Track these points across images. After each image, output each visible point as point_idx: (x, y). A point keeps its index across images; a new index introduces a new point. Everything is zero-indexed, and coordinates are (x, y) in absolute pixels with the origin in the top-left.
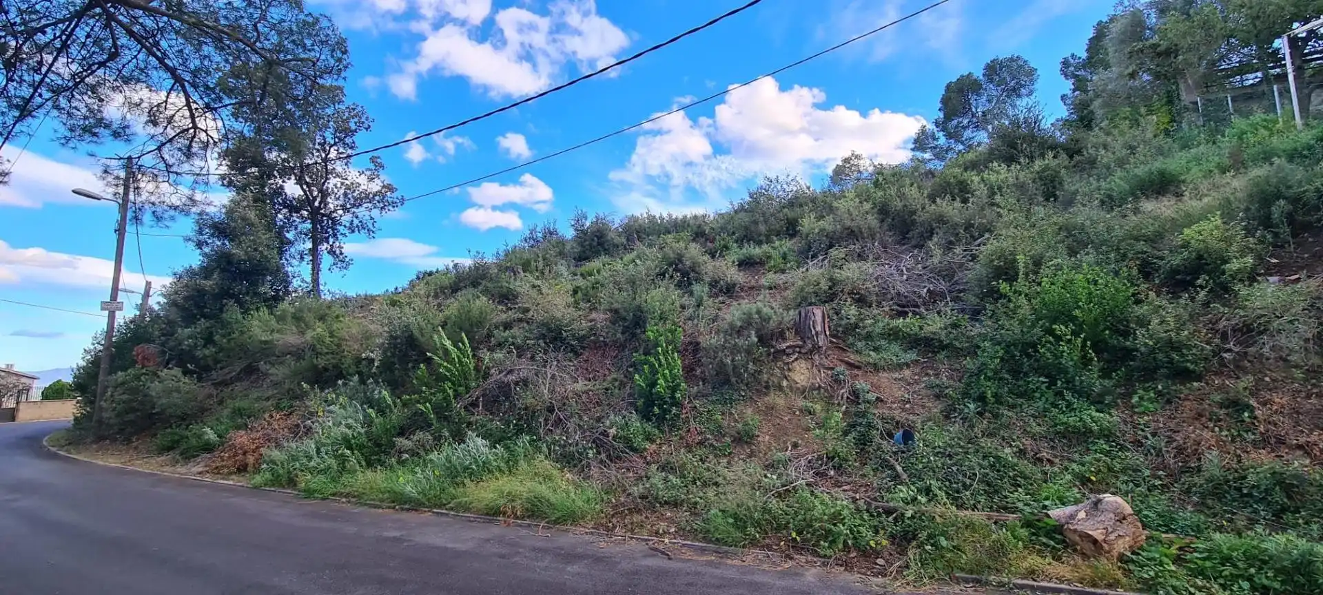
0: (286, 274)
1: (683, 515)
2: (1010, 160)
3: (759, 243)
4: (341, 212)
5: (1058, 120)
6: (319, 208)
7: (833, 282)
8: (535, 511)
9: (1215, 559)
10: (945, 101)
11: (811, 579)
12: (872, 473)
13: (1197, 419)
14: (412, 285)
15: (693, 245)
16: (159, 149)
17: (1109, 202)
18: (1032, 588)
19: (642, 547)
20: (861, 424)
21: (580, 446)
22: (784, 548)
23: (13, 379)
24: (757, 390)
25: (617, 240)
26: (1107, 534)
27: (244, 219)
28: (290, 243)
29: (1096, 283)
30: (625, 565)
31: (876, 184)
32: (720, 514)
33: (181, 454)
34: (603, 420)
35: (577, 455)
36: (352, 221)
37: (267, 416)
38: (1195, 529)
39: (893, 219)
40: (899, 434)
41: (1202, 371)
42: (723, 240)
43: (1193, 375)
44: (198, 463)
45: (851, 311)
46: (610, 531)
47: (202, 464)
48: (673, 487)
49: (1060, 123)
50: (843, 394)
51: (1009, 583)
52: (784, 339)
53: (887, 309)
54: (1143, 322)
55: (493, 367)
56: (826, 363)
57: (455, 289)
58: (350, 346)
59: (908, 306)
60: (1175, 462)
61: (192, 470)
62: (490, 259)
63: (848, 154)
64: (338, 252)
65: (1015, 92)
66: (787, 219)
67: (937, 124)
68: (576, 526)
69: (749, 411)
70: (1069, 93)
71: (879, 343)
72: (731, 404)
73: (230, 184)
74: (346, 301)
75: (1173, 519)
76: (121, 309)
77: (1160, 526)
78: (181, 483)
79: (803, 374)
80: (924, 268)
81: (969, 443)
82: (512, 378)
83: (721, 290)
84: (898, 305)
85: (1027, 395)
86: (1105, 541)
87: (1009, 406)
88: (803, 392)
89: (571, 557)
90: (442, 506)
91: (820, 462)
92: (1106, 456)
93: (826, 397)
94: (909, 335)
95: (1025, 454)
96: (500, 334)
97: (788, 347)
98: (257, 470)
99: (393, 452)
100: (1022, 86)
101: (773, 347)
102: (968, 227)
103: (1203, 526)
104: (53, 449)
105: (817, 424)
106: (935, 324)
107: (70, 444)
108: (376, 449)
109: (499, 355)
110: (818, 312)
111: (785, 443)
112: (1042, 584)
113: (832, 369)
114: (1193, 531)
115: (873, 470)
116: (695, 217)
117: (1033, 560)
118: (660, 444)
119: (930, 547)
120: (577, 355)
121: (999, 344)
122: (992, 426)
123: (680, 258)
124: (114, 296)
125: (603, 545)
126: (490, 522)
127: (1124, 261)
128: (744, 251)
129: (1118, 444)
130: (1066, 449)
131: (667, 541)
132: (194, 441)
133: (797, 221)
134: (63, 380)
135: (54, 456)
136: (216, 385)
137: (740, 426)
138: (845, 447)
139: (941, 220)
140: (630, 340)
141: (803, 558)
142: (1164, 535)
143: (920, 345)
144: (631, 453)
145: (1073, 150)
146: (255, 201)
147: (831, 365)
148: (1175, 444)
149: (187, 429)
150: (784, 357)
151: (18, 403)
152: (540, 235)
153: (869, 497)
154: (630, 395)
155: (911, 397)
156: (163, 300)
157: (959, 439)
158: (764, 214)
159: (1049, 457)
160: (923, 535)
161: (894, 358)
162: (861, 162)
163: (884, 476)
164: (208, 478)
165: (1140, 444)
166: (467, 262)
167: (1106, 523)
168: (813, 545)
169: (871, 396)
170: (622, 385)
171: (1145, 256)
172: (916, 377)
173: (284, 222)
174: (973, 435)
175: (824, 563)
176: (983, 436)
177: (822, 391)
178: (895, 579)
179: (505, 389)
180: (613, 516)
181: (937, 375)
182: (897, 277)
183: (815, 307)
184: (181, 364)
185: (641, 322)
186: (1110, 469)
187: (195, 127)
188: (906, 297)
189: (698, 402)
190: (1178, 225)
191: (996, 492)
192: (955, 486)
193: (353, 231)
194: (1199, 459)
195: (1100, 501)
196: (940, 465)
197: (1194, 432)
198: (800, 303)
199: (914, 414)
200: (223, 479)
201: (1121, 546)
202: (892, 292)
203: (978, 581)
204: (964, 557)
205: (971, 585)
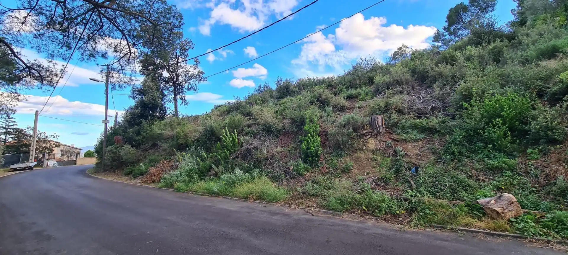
0: (165, 108)
1: (319, 200)
2: (477, 44)
3: (356, 88)
4: (184, 82)
5: (509, 22)
6: (176, 81)
7: (387, 104)
8: (261, 197)
9: (555, 221)
10: (449, 17)
11: (370, 224)
12: (400, 185)
13: (558, 162)
14: (212, 111)
15: (326, 90)
16: (119, 61)
17: (525, 62)
18: (466, 231)
19: (303, 211)
20: (397, 164)
21: (279, 173)
22: (360, 213)
23: (74, 150)
24: (352, 151)
25: (294, 89)
26: (504, 210)
27: (149, 87)
28: (166, 96)
29: (513, 100)
30: (295, 217)
31: (412, 59)
32: (334, 199)
33: (133, 176)
34: (288, 163)
35: (277, 177)
36: (188, 86)
37: (162, 162)
38: (548, 209)
39: (418, 75)
40: (413, 169)
41: (563, 140)
42: (340, 87)
43: (558, 142)
44: (139, 179)
45: (395, 117)
46: (290, 205)
47: (140, 180)
48: (316, 189)
49: (510, 23)
50: (390, 152)
51: (456, 229)
52: (365, 129)
53: (412, 116)
54: (534, 118)
55: (244, 142)
56: (383, 139)
57: (229, 112)
58: (190, 135)
59: (422, 114)
60: (544, 181)
61: (137, 181)
62: (242, 99)
63: (400, 46)
64: (184, 98)
65: (485, 10)
66: (369, 77)
67: (444, 28)
68: (277, 203)
69: (348, 159)
70: (516, 8)
71: (407, 130)
72: (341, 156)
73: (143, 73)
74: (188, 118)
75: (538, 205)
76: (109, 123)
77: (532, 207)
78: (133, 186)
79: (372, 144)
80: (431, 97)
81: (446, 172)
82: (251, 147)
83: (338, 109)
84: (418, 114)
85: (475, 152)
86: (502, 213)
87: (466, 157)
88: (372, 151)
89: (274, 214)
90: (227, 195)
91: (378, 180)
92: (511, 178)
93: (383, 154)
94: (422, 126)
95: (472, 177)
96: (247, 129)
97: (366, 133)
98: (159, 182)
99: (208, 175)
100: (489, 7)
101: (359, 132)
102: (453, 77)
103: (552, 208)
104: (90, 174)
105: (378, 165)
106: (434, 122)
107: (95, 172)
108: (202, 174)
109: (247, 138)
110: (380, 118)
111: (364, 172)
112: (471, 229)
113: (386, 142)
114: (547, 210)
115: (401, 183)
116: (328, 78)
117: (469, 220)
118: (311, 173)
119: (422, 213)
120: (277, 137)
121: (463, 129)
122: (457, 165)
123: (320, 96)
124: (106, 118)
125: (288, 210)
126: (244, 201)
127: (529, 90)
128: (349, 92)
129: (517, 173)
130: (492, 175)
131: (312, 209)
132: (137, 172)
133: (374, 78)
134: (91, 150)
135: (91, 177)
136: (143, 151)
137: (344, 165)
138: (390, 174)
139: (441, 74)
140: (299, 130)
141: (368, 217)
142: (532, 212)
143: (427, 131)
144: (299, 176)
145: (511, 37)
146: (152, 79)
147: (386, 140)
148: (544, 173)
149: (134, 167)
150: (364, 137)
151: (76, 158)
152: (262, 89)
153: (398, 194)
154: (299, 153)
155: (421, 153)
156: (123, 119)
157: (441, 170)
158: (358, 76)
159: (483, 179)
160: (419, 209)
161: (414, 137)
162: (407, 49)
163: (405, 185)
164: (143, 185)
165: (528, 173)
166: (233, 101)
167: (504, 205)
168: (372, 212)
169: (403, 153)
170: (296, 149)
171: (540, 87)
172: (424, 145)
173: (164, 88)
174: (448, 169)
175: (376, 219)
176: (452, 170)
177: (381, 151)
178: (406, 225)
179: (249, 151)
180: (291, 200)
181: (433, 144)
182: (417, 101)
183: (378, 115)
184: (130, 143)
185: (303, 123)
186: (511, 184)
187: (130, 52)
188: (421, 110)
189: (327, 155)
190: (558, 72)
191: (456, 193)
192: (436, 189)
193: (189, 90)
194: (556, 179)
195: (501, 196)
196: (430, 181)
197: (554, 167)
198: (373, 114)
199: (422, 160)
200: (148, 185)
201: (510, 215)
202: (415, 108)
203: (442, 227)
204: (437, 217)
205: (439, 229)
